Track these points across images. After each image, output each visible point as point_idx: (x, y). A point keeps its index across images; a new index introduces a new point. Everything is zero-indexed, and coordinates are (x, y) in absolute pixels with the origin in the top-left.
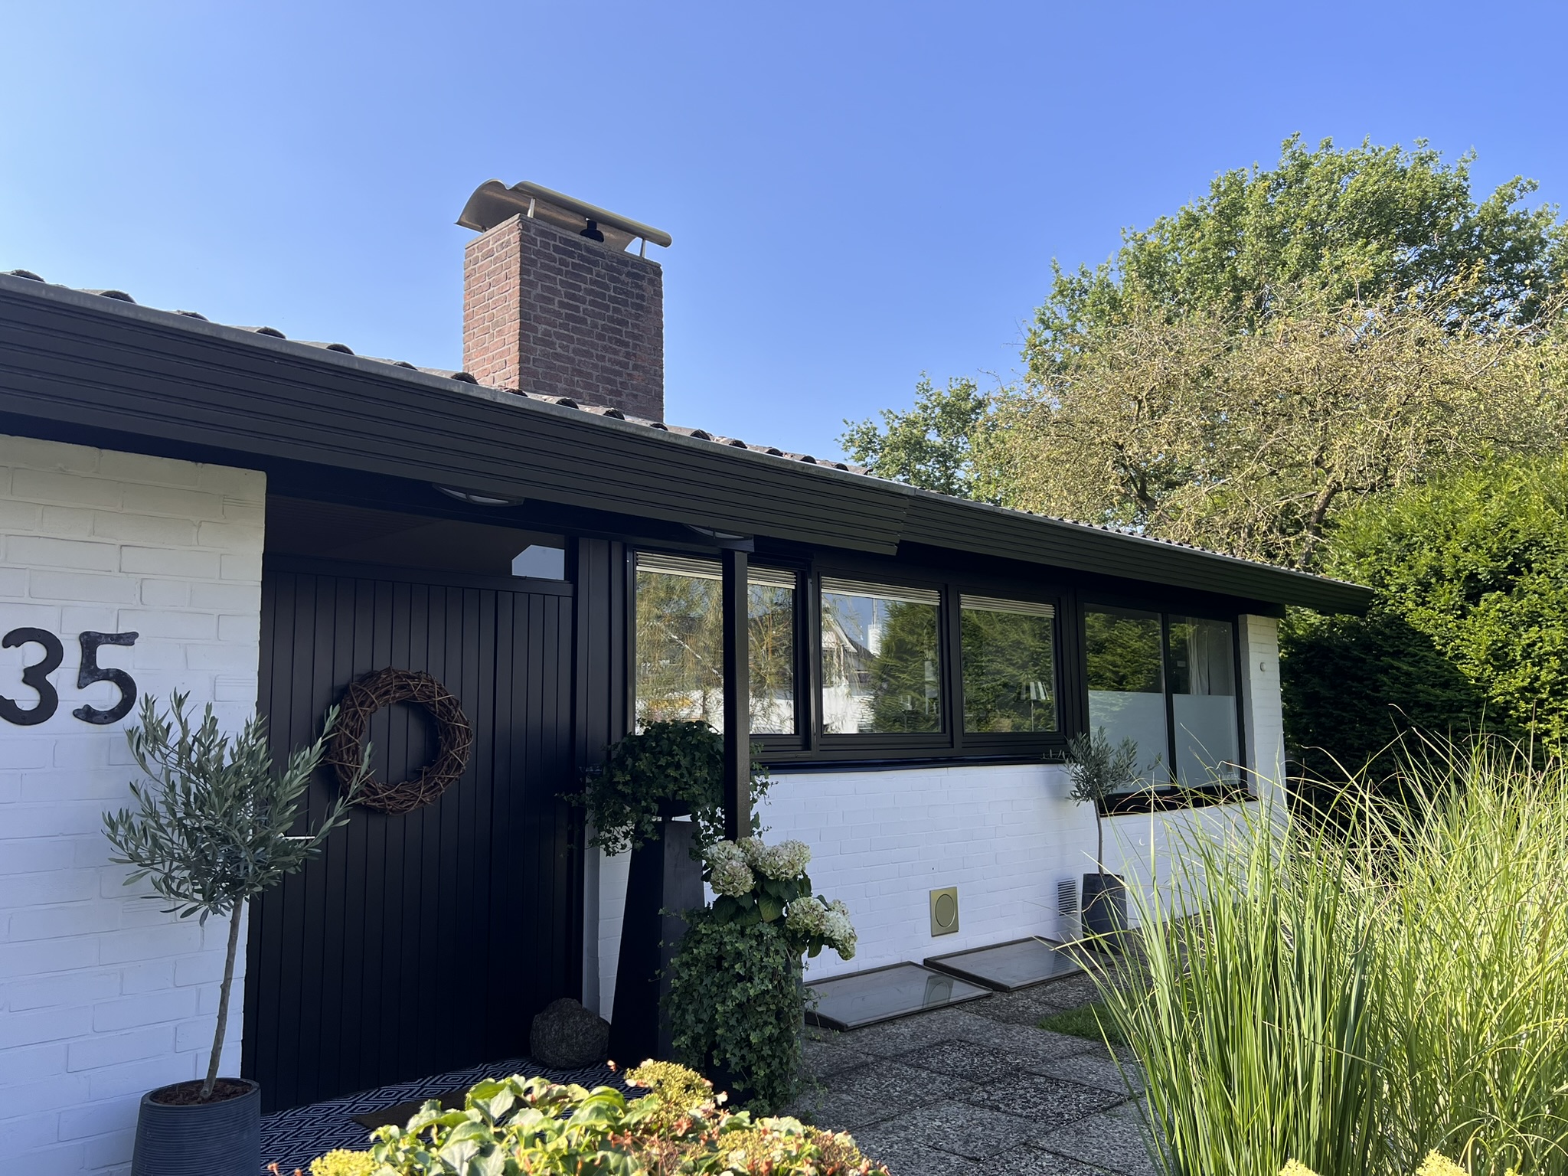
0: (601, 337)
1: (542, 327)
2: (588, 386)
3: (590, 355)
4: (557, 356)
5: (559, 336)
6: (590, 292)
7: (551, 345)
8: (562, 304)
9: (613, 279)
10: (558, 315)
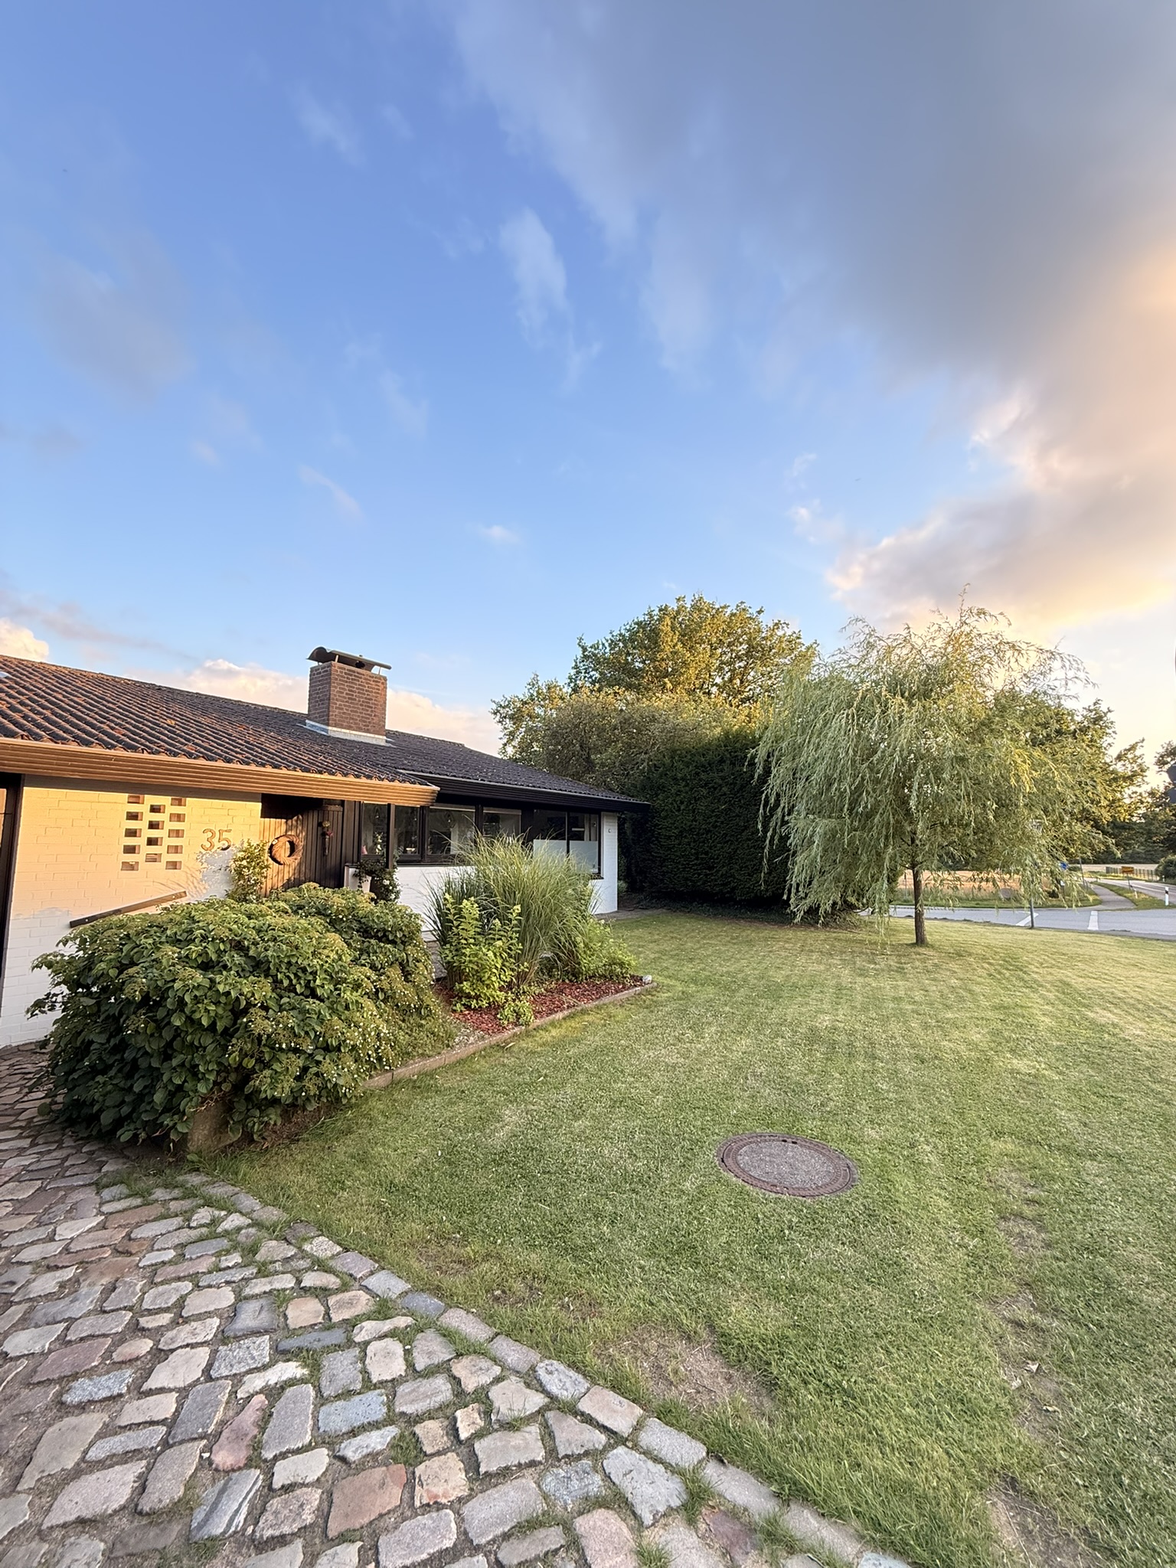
0: (361, 705)
1: (338, 703)
2: (355, 724)
3: (356, 712)
4: (344, 713)
5: (345, 706)
6: (358, 689)
7: (342, 709)
8: (347, 694)
9: (367, 683)
10: (345, 698)
